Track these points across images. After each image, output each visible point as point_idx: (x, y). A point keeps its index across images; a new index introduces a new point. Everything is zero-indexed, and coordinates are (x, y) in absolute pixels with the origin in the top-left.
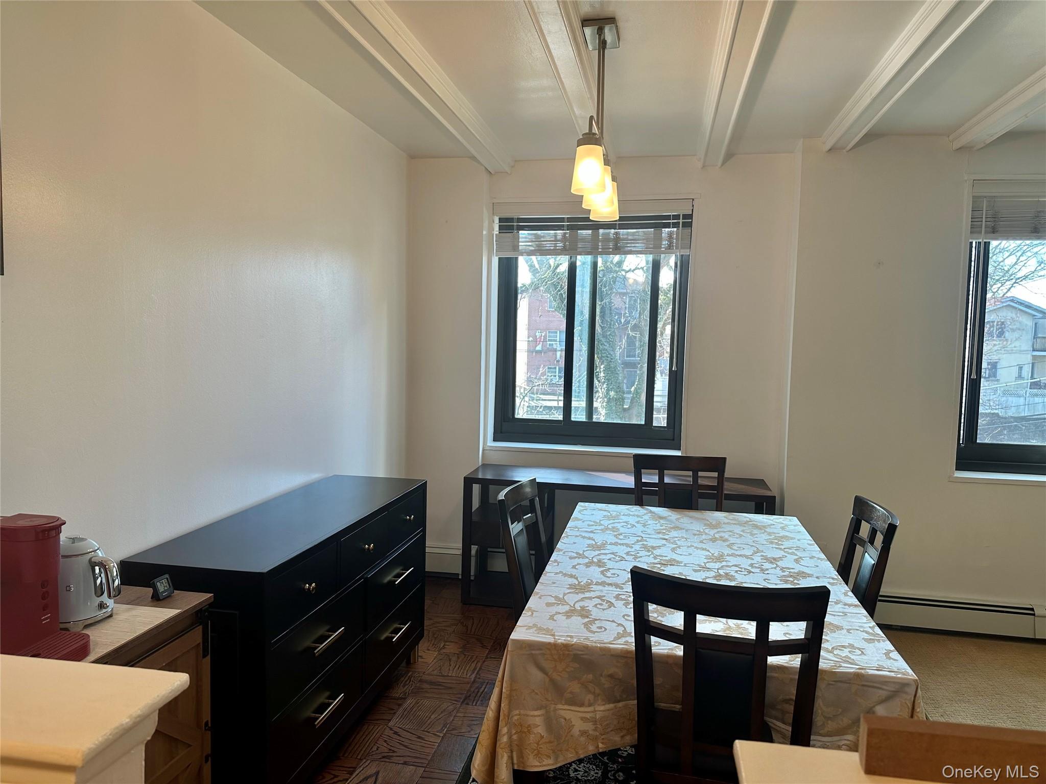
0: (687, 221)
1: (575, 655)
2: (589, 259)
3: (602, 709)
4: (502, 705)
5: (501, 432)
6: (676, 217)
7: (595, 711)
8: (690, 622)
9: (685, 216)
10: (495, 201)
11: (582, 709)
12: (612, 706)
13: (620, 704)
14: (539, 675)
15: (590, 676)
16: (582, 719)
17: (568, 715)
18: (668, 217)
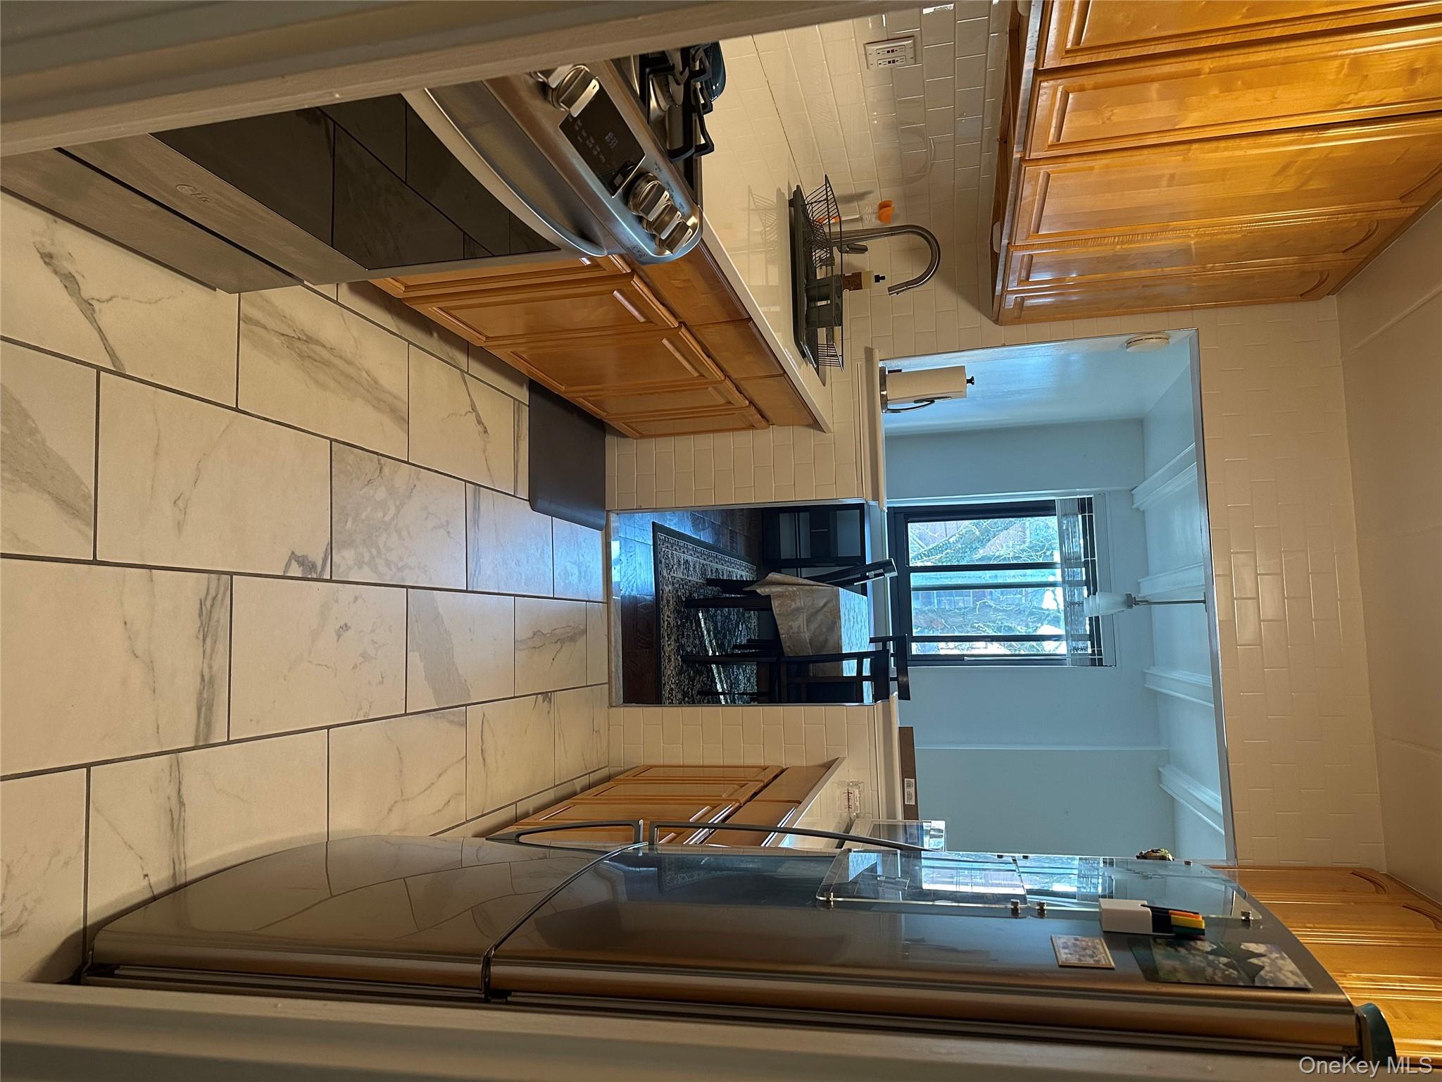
0: (1096, 661)
1: (836, 622)
2: (1059, 578)
3: (807, 636)
4: (807, 587)
5: (895, 513)
6: (1100, 653)
7: (805, 633)
8: (867, 678)
9: (1101, 660)
10: (1107, 496)
11: (805, 626)
12: (808, 641)
13: (809, 646)
14: (822, 604)
15: (824, 630)
16: (800, 626)
17: (801, 619)
18: (1099, 646)
